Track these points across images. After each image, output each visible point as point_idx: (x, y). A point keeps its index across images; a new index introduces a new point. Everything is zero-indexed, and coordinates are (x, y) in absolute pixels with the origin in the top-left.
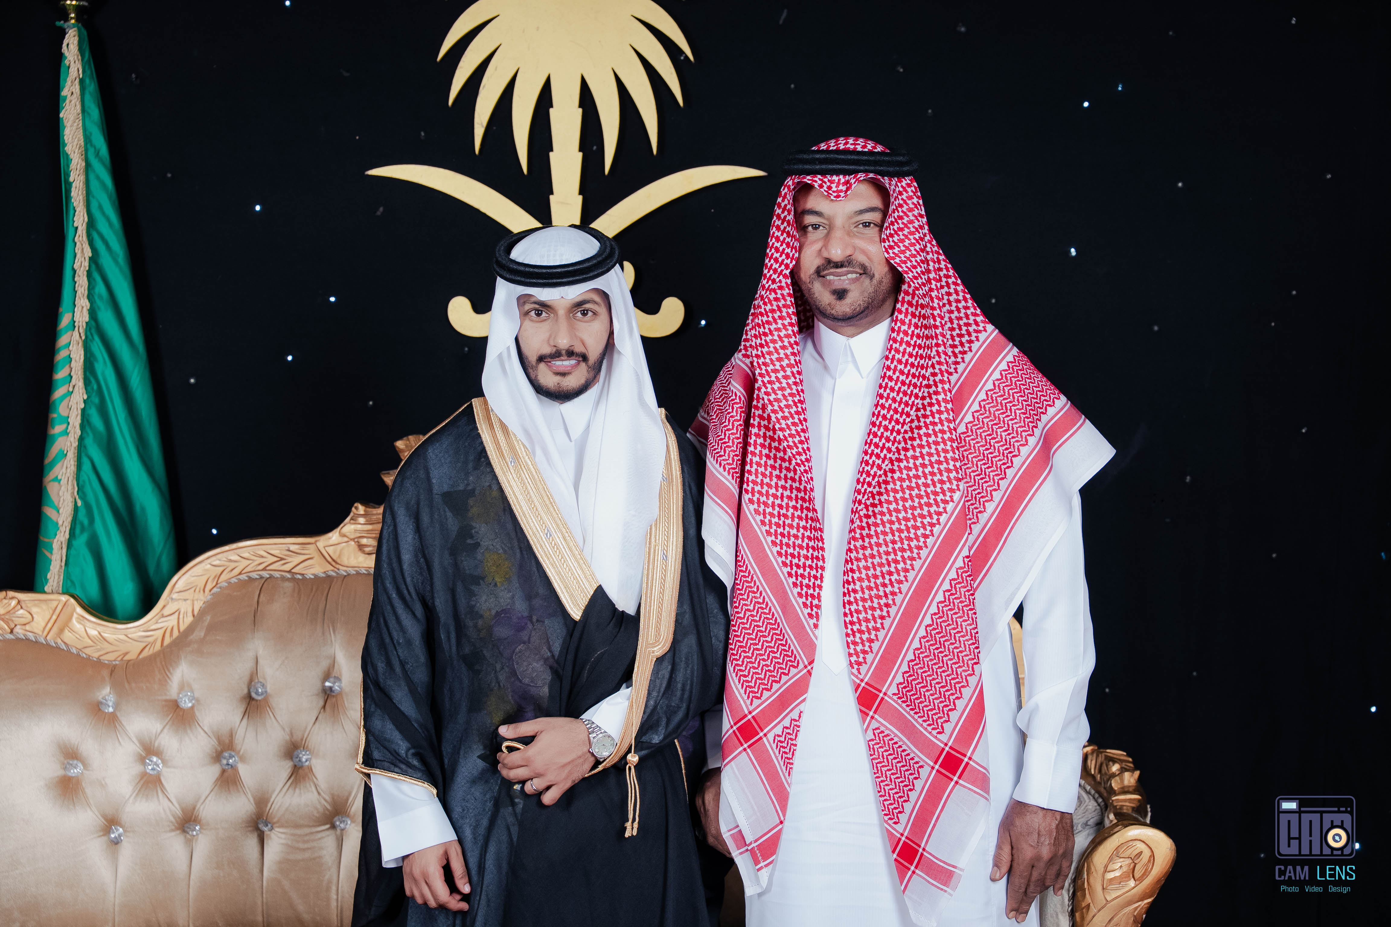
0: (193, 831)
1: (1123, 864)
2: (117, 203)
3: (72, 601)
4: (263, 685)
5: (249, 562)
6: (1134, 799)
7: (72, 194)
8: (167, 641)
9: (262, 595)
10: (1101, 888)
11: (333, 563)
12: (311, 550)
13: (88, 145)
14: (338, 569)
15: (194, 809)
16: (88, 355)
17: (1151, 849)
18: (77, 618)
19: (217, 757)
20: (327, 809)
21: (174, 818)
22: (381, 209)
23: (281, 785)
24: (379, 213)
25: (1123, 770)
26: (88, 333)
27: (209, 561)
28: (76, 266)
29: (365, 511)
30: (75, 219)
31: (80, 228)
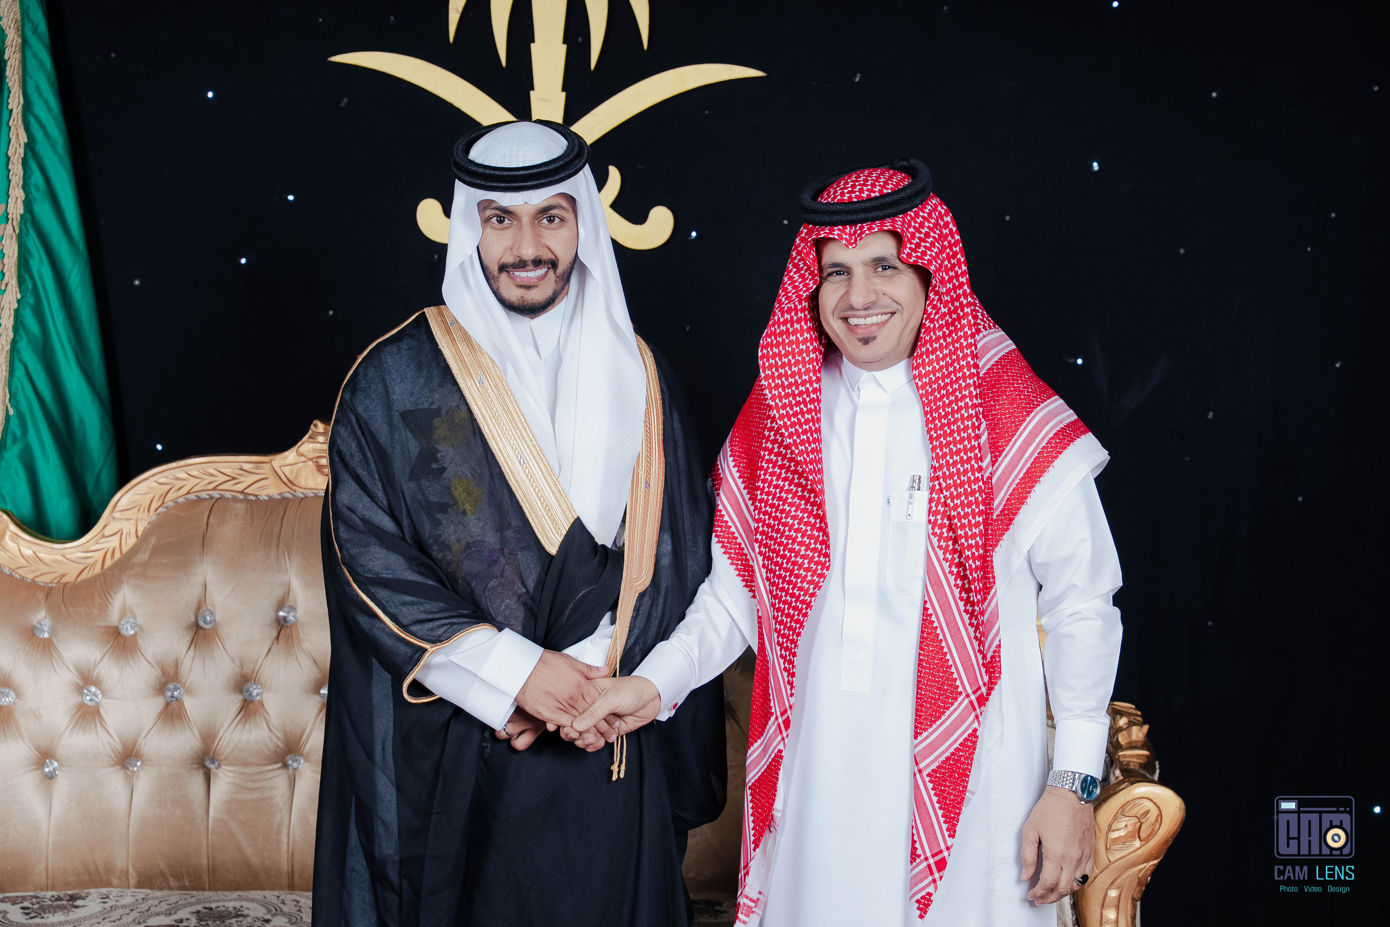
0: (134, 767)
1: (1129, 823)
2: (56, 84)
3: (5, 517)
4: (212, 614)
5: (198, 481)
6: (1142, 755)
7: (7, 73)
8: (108, 563)
9: (211, 517)
10: (1104, 847)
11: (290, 485)
12: (266, 469)
13: (26, 20)
14: (295, 491)
15: (135, 743)
16: (23, 251)
17: (1158, 807)
18: (11, 536)
19: (161, 688)
20: (279, 747)
21: (114, 752)
22: (345, 100)
23: (230, 720)
24: (342, 105)
25: (1131, 724)
26: (23, 227)
27: (155, 478)
28: (10, 153)
29: (324, 429)
30: (9, 101)
31: (15, 111)
